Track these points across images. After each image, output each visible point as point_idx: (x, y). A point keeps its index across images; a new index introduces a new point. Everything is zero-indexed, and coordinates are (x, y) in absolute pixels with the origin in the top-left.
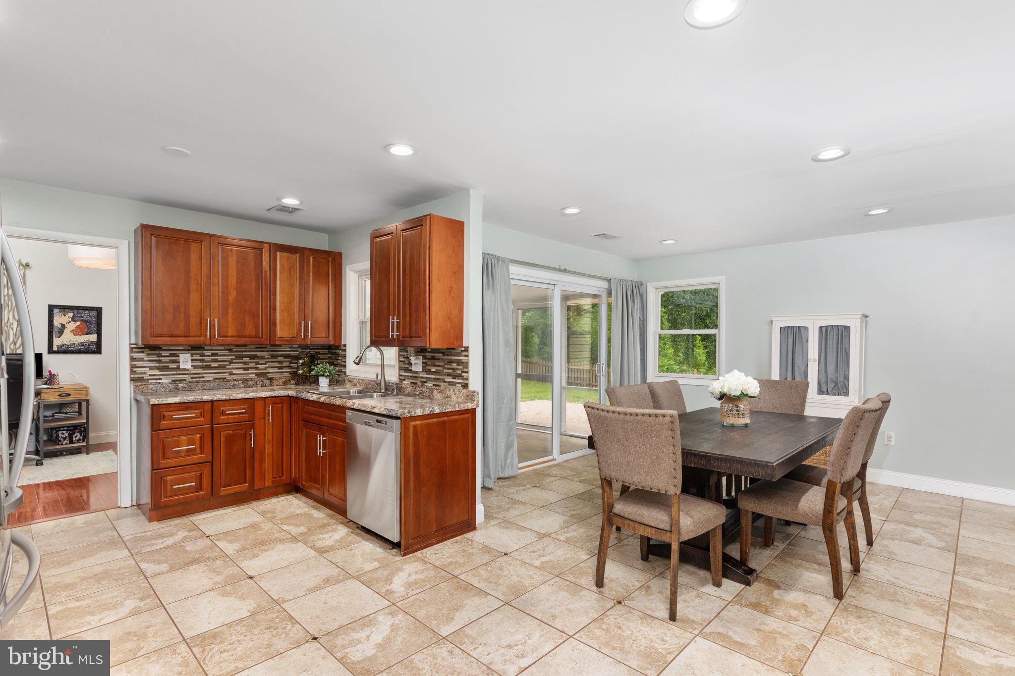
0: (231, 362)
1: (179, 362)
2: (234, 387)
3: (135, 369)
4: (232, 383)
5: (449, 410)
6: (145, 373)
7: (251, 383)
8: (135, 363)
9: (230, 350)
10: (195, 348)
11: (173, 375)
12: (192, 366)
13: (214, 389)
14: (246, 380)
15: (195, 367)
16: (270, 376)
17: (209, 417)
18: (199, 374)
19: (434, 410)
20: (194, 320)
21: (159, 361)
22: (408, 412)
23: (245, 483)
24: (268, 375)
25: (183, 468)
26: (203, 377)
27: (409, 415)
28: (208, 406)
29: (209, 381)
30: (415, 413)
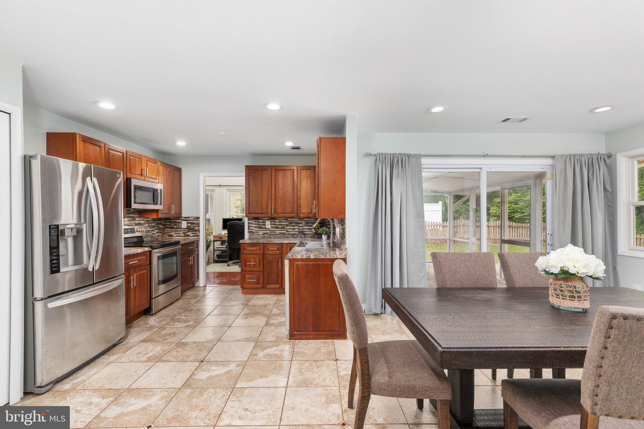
0: (287, 225)
1: (266, 225)
2: (288, 237)
3: (250, 228)
4: (287, 236)
5: (321, 258)
6: (253, 230)
7: (295, 236)
8: (250, 225)
9: (287, 220)
10: (272, 219)
11: (263, 230)
12: (271, 227)
13: (279, 238)
14: (293, 234)
15: (272, 227)
16: (305, 233)
17: (262, 251)
18: (273, 230)
19: (310, 257)
20: (264, 206)
21: (258, 224)
22: (292, 256)
23: (278, 284)
24: (304, 232)
25: (252, 272)
26: (275, 232)
27: (292, 258)
28: (262, 246)
29: (277, 234)
30: (296, 257)
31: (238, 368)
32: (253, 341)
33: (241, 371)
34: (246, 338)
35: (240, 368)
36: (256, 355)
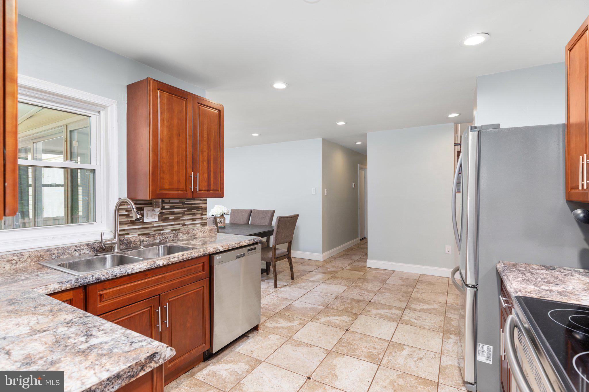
31: (319, 317)
32: (293, 340)
33: (318, 315)
34: (298, 345)
35: (318, 317)
36: (300, 324)
